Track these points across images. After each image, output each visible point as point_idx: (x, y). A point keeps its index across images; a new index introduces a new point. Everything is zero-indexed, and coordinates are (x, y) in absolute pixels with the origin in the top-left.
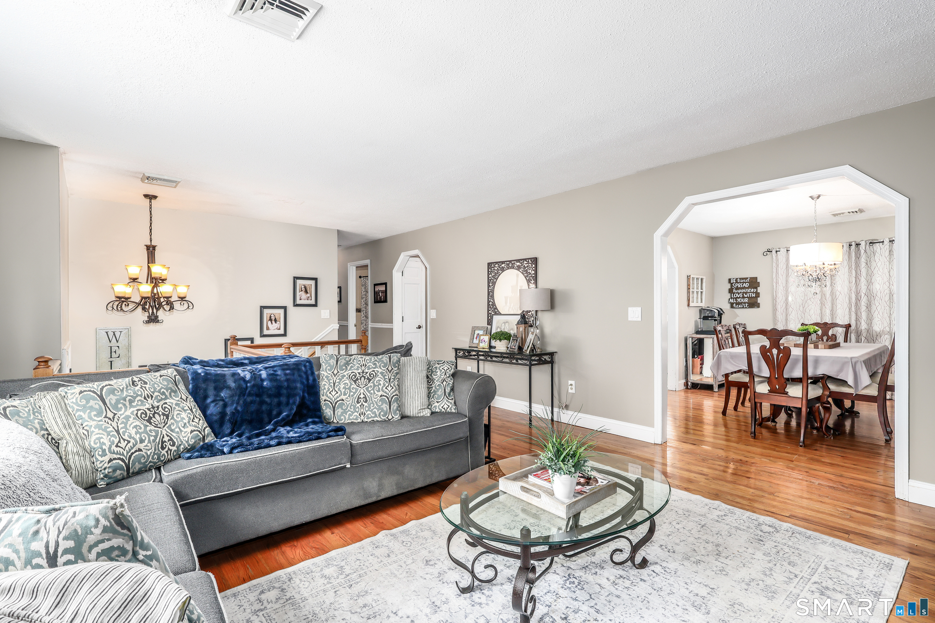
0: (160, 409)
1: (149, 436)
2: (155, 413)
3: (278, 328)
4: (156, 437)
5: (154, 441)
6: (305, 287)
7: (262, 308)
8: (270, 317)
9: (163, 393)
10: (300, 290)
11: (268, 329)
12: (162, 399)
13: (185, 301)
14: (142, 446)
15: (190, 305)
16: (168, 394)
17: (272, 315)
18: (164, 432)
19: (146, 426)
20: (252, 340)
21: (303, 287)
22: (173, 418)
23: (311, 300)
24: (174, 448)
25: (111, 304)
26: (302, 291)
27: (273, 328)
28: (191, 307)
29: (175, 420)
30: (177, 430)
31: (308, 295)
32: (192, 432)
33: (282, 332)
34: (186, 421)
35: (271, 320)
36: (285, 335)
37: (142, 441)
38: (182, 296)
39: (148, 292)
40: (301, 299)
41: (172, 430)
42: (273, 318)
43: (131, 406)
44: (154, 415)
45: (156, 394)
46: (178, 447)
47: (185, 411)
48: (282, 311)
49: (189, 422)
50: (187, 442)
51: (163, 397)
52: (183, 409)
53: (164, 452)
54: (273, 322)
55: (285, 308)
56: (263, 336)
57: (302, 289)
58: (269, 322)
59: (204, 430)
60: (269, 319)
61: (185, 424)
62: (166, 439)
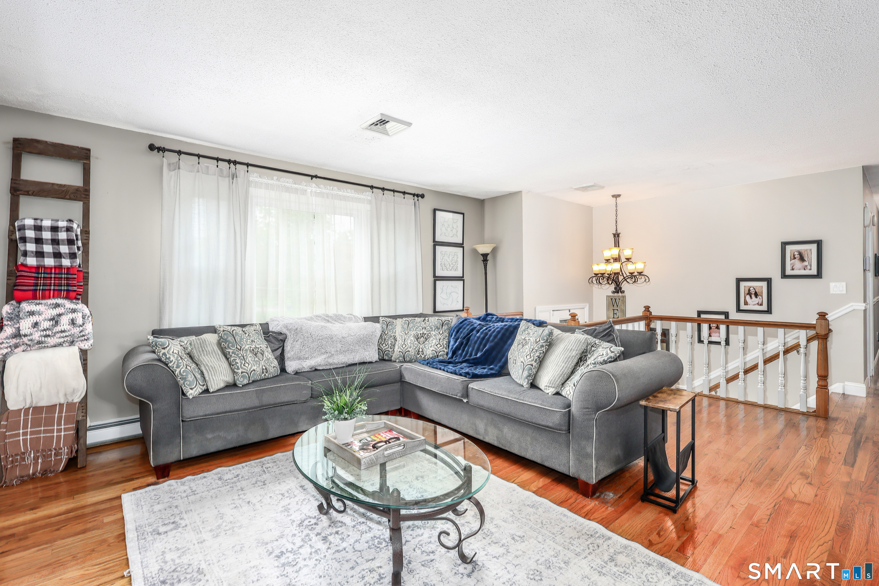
0: (426, 335)
1: (414, 346)
2: (423, 336)
3: (760, 303)
4: (416, 348)
5: (415, 349)
6: (800, 254)
7: (739, 281)
8: (749, 290)
9: (432, 328)
10: (793, 258)
11: (746, 303)
12: (429, 331)
13: (642, 275)
14: (410, 350)
15: (648, 279)
16: (433, 329)
17: (751, 289)
18: (421, 347)
19: (415, 341)
20: (726, 314)
21: (796, 253)
22: (429, 341)
23: (810, 269)
24: (423, 356)
25: (591, 280)
26: (795, 258)
27: (753, 304)
28: (647, 280)
29: (429, 342)
30: (427, 347)
31: (806, 263)
32: (432, 350)
33: (764, 307)
34: (433, 344)
35: (749, 294)
36: (769, 311)
37: (410, 347)
38: (640, 271)
39: (617, 269)
40: (793, 269)
41: (425, 347)
42: (752, 291)
43: (416, 330)
44: (421, 337)
45: (428, 327)
46: (425, 356)
47: (436, 339)
48: (764, 284)
49: (434, 345)
50: (429, 355)
51: (431, 330)
52: (436, 338)
53: (418, 356)
54: (753, 296)
55: (769, 281)
56: (739, 310)
57: (796, 256)
58: (748, 297)
59: (440, 352)
60: (747, 292)
61: (431, 346)
62: (421, 350)
